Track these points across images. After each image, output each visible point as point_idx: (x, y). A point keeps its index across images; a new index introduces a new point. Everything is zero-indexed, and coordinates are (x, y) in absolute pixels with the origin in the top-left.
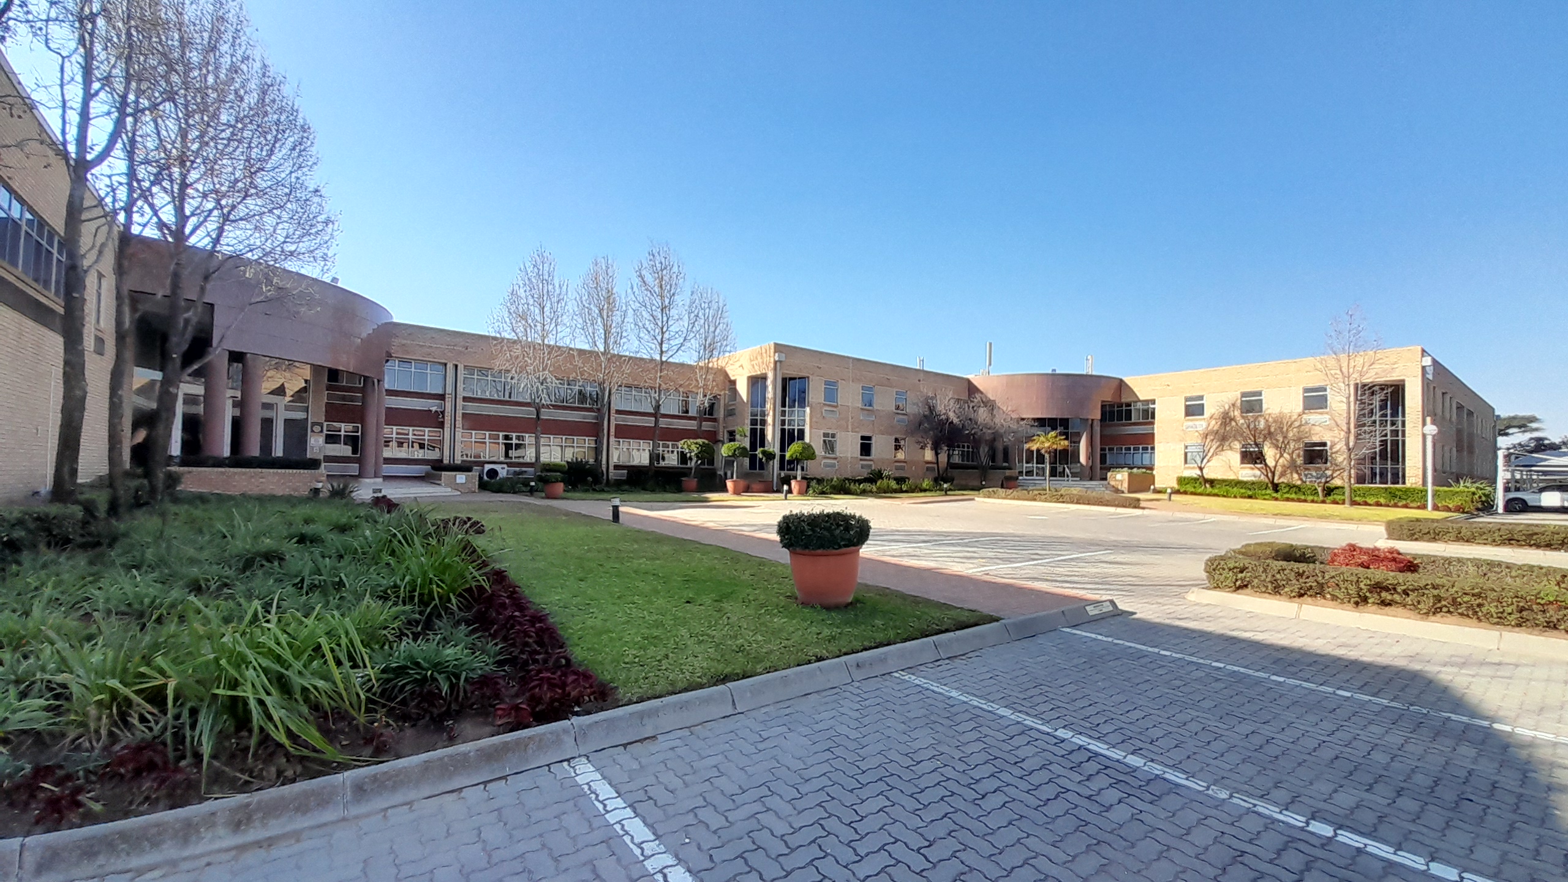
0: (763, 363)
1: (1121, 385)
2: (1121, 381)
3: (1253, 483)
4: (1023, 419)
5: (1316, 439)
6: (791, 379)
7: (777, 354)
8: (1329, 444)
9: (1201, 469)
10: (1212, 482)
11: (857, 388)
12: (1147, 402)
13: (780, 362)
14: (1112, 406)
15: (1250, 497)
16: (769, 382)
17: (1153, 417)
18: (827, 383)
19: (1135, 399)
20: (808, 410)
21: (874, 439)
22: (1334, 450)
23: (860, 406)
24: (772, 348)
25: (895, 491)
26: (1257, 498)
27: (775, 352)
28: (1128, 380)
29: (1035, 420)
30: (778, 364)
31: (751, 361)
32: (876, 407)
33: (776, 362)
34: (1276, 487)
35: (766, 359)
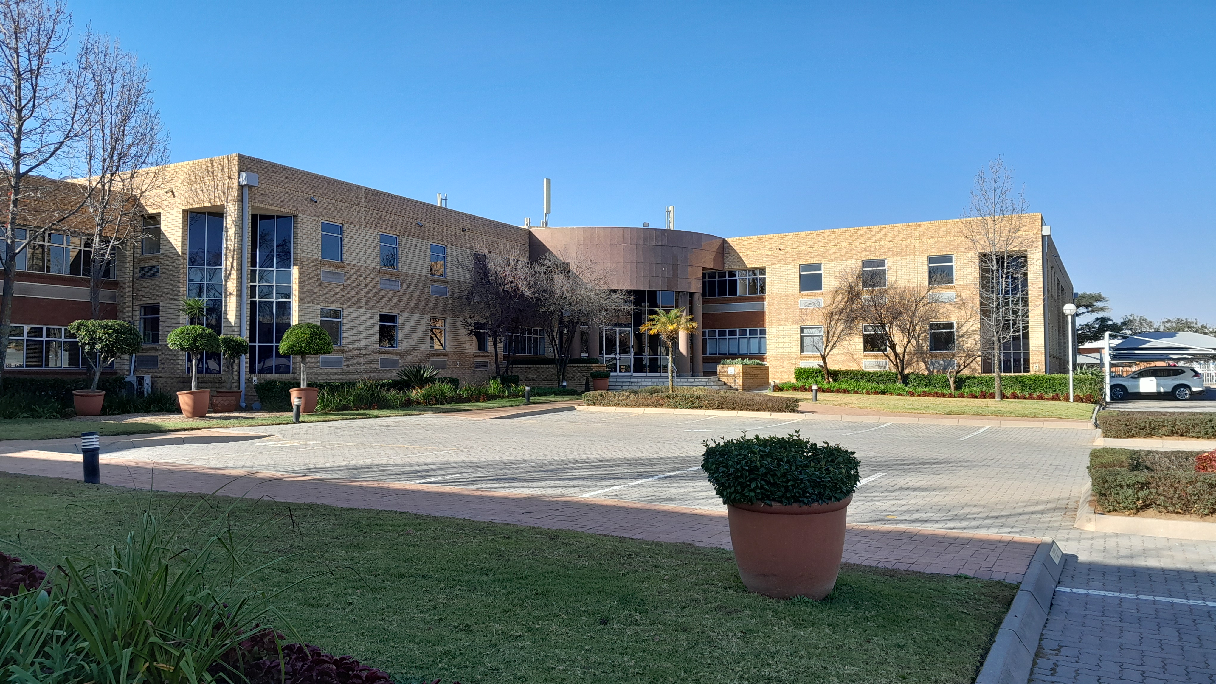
0: (216, 187)
1: (724, 248)
2: (724, 241)
3: (881, 375)
4: (615, 291)
5: (943, 320)
6: (264, 217)
7: (244, 175)
8: (955, 325)
9: (824, 358)
10: (835, 375)
11: (373, 236)
12: (753, 271)
13: (250, 187)
14: (712, 275)
15: (883, 393)
16: (230, 221)
17: (763, 290)
18: (325, 227)
19: (742, 267)
20: (295, 271)
21: (400, 319)
22: (961, 333)
23: (378, 266)
24: (235, 162)
25: (451, 400)
26: (891, 394)
27: (240, 171)
28: (734, 242)
29: (629, 292)
30: (246, 190)
31: (190, 183)
32: (402, 268)
33: (241, 187)
34: (905, 379)
35: (222, 181)
